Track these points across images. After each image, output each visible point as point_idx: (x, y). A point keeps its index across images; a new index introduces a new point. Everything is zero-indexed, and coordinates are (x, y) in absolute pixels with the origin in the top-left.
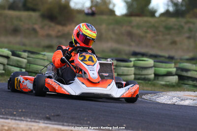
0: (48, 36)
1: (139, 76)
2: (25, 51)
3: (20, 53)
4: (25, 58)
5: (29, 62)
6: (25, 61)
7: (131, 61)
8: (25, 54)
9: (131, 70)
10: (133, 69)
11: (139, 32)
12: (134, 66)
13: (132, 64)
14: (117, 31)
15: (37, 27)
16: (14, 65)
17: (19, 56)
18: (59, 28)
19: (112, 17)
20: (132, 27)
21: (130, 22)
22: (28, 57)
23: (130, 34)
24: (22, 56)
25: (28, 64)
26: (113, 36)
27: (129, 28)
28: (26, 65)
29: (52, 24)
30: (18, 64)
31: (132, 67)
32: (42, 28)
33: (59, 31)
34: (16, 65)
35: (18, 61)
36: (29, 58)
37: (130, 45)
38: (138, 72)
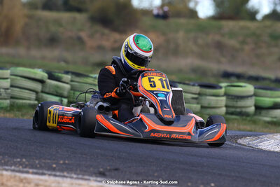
0: (100, 48)
1: (233, 110)
2: (67, 73)
3: (60, 75)
4: (67, 83)
5: (73, 89)
6: (67, 86)
7: (221, 88)
8: (68, 77)
9: (222, 100)
10: (224, 98)
11: (233, 43)
12: (226, 94)
13: (222, 91)
14: (200, 41)
15: (83, 35)
16: (51, 92)
17: (58, 79)
18: (116, 36)
19: (193, 21)
20: (223, 35)
21: (220, 28)
22: (72, 81)
23: (219, 46)
24: (64, 80)
25: (72, 92)
26: (195, 48)
27: (217, 38)
28: (69, 93)
29: (106, 31)
30: (57, 92)
31: (223, 96)
32: (91, 36)
33: (115, 41)
34: (55, 93)
35: (58, 87)
36: (73, 83)
37: (219, 62)
38: (231, 103)
